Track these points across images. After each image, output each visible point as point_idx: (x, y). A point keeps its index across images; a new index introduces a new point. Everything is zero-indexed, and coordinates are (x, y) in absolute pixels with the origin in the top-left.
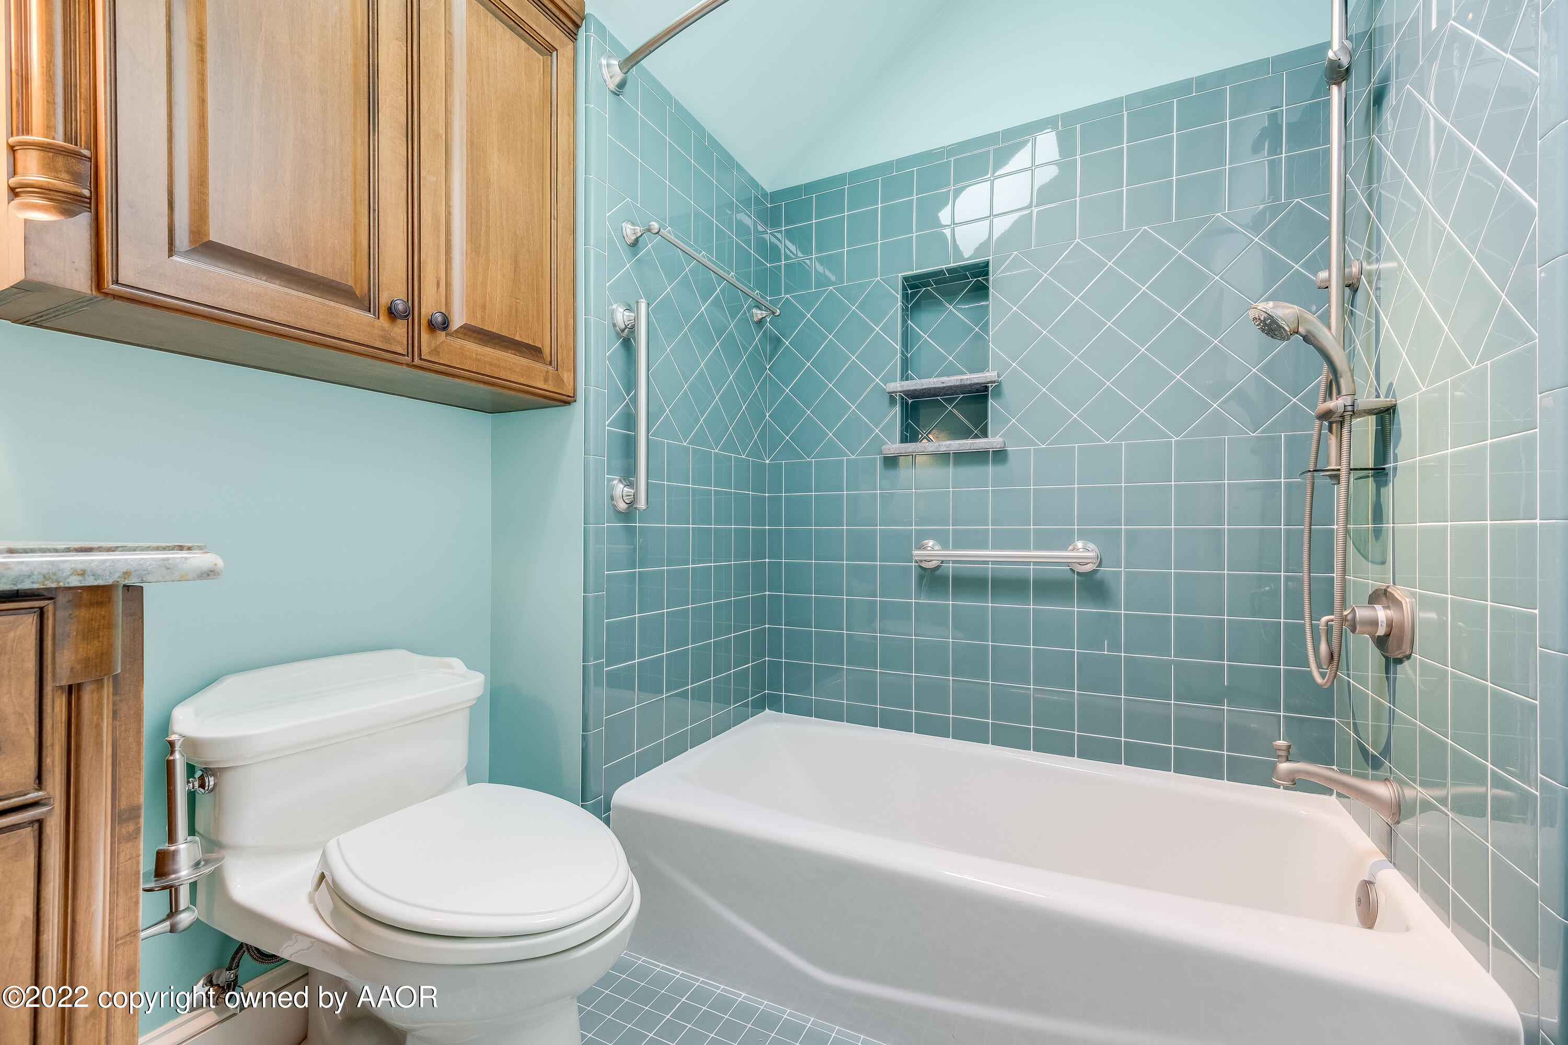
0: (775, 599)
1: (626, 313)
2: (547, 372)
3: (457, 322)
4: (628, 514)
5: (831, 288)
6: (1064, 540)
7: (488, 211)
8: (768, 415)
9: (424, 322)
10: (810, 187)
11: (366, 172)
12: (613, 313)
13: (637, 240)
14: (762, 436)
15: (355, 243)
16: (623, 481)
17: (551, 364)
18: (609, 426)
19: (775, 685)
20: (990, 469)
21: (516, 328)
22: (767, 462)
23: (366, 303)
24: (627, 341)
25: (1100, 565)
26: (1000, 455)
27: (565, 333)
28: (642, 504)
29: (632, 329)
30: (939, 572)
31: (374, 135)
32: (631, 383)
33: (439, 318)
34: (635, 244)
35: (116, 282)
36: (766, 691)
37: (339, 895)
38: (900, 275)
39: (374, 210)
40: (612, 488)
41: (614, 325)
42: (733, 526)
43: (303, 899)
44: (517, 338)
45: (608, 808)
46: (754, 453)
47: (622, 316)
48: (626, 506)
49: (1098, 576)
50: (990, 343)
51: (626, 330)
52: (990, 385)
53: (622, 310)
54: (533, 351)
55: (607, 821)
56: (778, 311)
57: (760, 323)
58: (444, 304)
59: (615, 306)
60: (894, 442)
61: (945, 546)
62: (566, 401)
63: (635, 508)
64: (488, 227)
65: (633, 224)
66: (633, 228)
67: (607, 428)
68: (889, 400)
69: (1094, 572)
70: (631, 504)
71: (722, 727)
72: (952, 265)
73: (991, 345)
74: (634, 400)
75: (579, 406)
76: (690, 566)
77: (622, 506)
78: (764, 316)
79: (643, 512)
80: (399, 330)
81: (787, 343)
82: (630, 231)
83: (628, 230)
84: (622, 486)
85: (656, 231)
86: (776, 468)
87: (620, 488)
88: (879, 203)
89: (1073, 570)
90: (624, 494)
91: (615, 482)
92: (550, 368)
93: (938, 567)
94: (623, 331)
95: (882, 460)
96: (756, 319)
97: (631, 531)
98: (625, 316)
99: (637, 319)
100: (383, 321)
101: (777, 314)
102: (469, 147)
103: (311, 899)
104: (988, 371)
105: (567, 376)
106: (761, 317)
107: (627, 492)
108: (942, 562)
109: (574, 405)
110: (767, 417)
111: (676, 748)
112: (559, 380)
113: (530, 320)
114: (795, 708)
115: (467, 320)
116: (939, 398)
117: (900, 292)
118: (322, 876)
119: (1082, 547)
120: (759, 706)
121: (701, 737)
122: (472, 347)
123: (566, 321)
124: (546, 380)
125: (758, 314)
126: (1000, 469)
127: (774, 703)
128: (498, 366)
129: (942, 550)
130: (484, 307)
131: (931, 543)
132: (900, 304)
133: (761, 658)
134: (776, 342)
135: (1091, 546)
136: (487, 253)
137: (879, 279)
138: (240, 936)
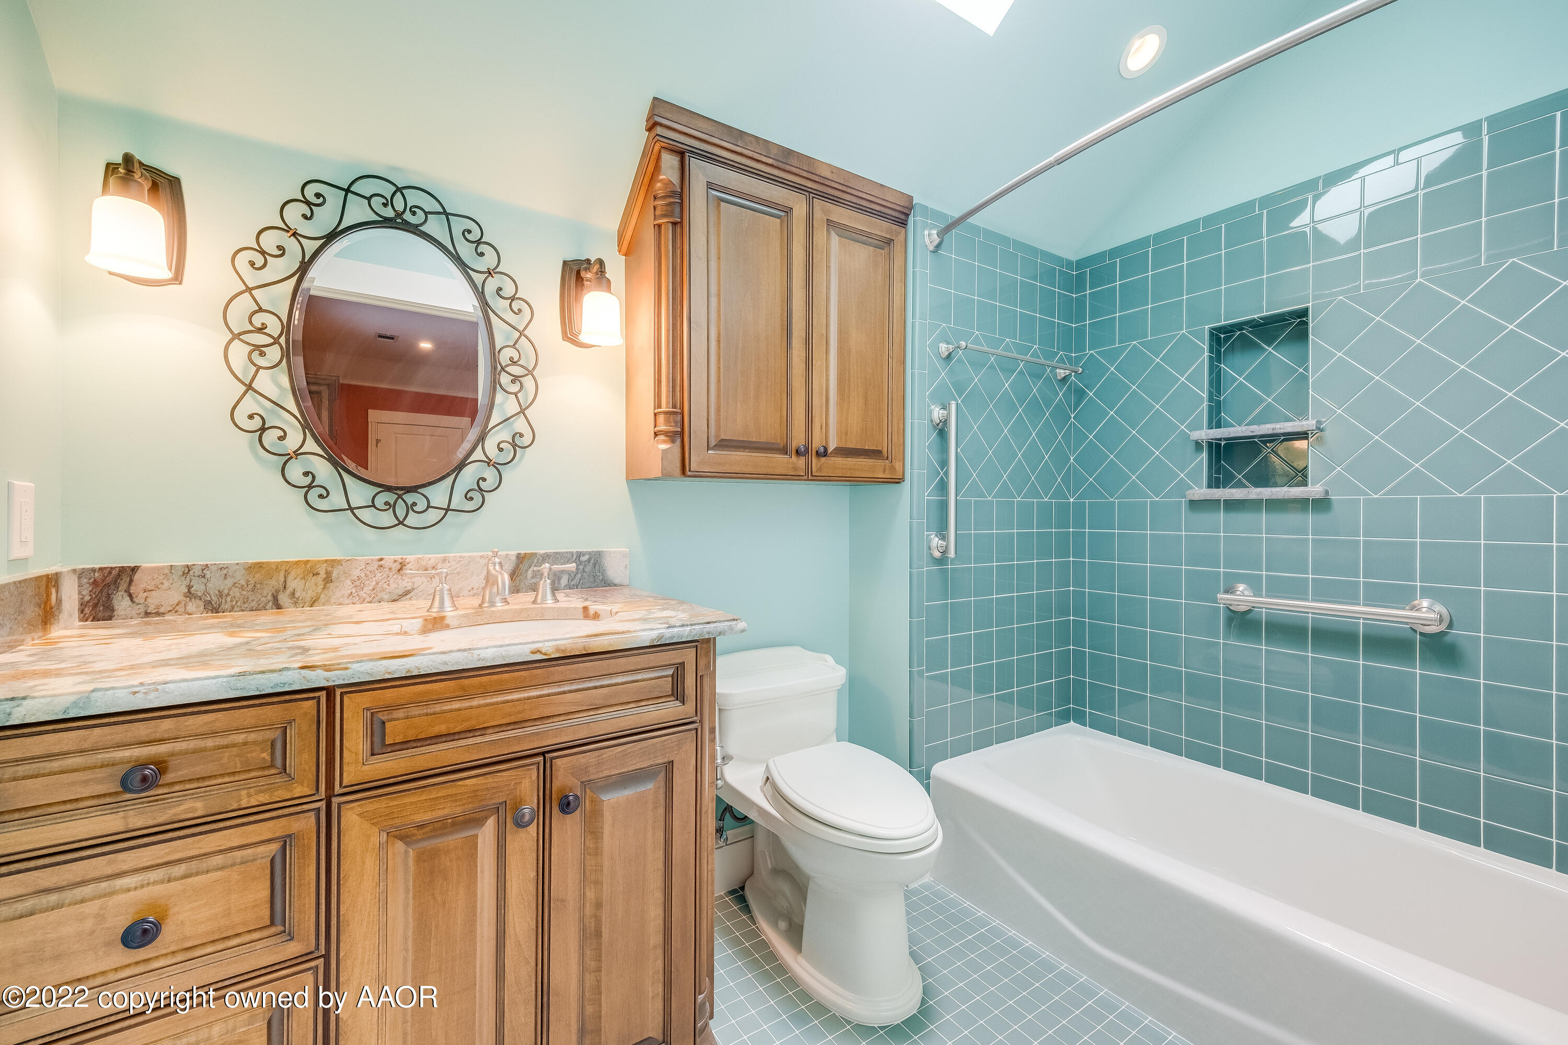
0: (1079, 625)
1: (941, 411)
2: (885, 465)
3: (831, 448)
4: (942, 560)
5: (1135, 342)
6: (1404, 597)
7: (849, 371)
8: (1072, 459)
9: (814, 453)
10: (1114, 253)
11: (786, 373)
12: (931, 412)
13: (950, 355)
14: (1066, 480)
15: (781, 417)
16: (938, 536)
17: (887, 459)
18: (929, 495)
19: (1080, 700)
20: (1310, 518)
21: (865, 441)
22: (1072, 500)
23: (786, 451)
24: (942, 431)
25: (1450, 626)
26: (1322, 504)
27: (897, 435)
28: (952, 554)
29: (945, 422)
30: (1249, 616)
31: (790, 350)
32: (944, 463)
33: (822, 450)
34: (949, 356)
35: (690, 470)
36: (1071, 705)
37: (776, 790)
38: (1206, 327)
39: (790, 395)
40: (929, 541)
41: (932, 421)
42: (1035, 561)
43: (759, 790)
44: (866, 448)
45: (928, 777)
46: (1059, 494)
47: (937, 413)
48: (941, 554)
49: (1448, 639)
50: (1310, 390)
51: (941, 424)
52: (1310, 432)
53: (938, 409)
54: (876, 454)
55: (927, 788)
56: (1080, 369)
57: (1065, 379)
58: (824, 438)
59: (933, 407)
60: (1201, 487)
61: (1257, 592)
62: (899, 481)
63: (947, 556)
64: (849, 381)
65: (948, 343)
66: (947, 346)
67: (926, 498)
68: (1195, 446)
69: (1442, 634)
70: (945, 552)
71: (1025, 731)
72: (1265, 314)
73: (1311, 392)
74: (947, 474)
75: (906, 484)
76: (995, 596)
77: (937, 554)
78: (1067, 374)
79: (952, 560)
80: (802, 461)
81: (1091, 394)
82: (944, 348)
83: (943, 348)
84: (937, 539)
85: (964, 347)
86: (1080, 507)
87: (936, 541)
88: (1185, 261)
89: (1415, 631)
90: (939, 545)
91: (933, 536)
92: (887, 461)
93: (1249, 611)
94: (938, 425)
95: (1188, 502)
96: (1059, 378)
97: (944, 572)
98: (940, 414)
99: (949, 415)
100: (794, 458)
101: (1080, 372)
102: (839, 334)
103: (762, 791)
104: (1308, 419)
105: (898, 465)
106: (1064, 375)
107: (941, 544)
108: (1253, 607)
109: (903, 484)
110: (1072, 460)
111: (983, 742)
112: (893, 469)
113: (875, 433)
114: (1098, 725)
115: (837, 445)
116: (1256, 440)
117: (1207, 343)
118: (768, 778)
119: (1426, 606)
120: (1064, 717)
121: (1005, 736)
122: (840, 461)
123: (898, 426)
124: (884, 471)
125: (1061, 373)
126: (1323, 517)
127: (1079, 718)
128: (854, 470)
129: (1254, 596)
130: (847, 433)
131: (1241, 587)
132: (1206, 354)
133: (1066, 675)
134: (1081, 394)
135: (1439, 608)
136: (849, 398)
137: (1184, 331)
138: (729, 800)
